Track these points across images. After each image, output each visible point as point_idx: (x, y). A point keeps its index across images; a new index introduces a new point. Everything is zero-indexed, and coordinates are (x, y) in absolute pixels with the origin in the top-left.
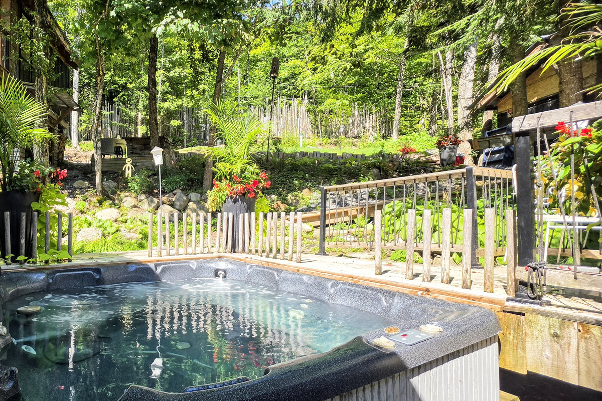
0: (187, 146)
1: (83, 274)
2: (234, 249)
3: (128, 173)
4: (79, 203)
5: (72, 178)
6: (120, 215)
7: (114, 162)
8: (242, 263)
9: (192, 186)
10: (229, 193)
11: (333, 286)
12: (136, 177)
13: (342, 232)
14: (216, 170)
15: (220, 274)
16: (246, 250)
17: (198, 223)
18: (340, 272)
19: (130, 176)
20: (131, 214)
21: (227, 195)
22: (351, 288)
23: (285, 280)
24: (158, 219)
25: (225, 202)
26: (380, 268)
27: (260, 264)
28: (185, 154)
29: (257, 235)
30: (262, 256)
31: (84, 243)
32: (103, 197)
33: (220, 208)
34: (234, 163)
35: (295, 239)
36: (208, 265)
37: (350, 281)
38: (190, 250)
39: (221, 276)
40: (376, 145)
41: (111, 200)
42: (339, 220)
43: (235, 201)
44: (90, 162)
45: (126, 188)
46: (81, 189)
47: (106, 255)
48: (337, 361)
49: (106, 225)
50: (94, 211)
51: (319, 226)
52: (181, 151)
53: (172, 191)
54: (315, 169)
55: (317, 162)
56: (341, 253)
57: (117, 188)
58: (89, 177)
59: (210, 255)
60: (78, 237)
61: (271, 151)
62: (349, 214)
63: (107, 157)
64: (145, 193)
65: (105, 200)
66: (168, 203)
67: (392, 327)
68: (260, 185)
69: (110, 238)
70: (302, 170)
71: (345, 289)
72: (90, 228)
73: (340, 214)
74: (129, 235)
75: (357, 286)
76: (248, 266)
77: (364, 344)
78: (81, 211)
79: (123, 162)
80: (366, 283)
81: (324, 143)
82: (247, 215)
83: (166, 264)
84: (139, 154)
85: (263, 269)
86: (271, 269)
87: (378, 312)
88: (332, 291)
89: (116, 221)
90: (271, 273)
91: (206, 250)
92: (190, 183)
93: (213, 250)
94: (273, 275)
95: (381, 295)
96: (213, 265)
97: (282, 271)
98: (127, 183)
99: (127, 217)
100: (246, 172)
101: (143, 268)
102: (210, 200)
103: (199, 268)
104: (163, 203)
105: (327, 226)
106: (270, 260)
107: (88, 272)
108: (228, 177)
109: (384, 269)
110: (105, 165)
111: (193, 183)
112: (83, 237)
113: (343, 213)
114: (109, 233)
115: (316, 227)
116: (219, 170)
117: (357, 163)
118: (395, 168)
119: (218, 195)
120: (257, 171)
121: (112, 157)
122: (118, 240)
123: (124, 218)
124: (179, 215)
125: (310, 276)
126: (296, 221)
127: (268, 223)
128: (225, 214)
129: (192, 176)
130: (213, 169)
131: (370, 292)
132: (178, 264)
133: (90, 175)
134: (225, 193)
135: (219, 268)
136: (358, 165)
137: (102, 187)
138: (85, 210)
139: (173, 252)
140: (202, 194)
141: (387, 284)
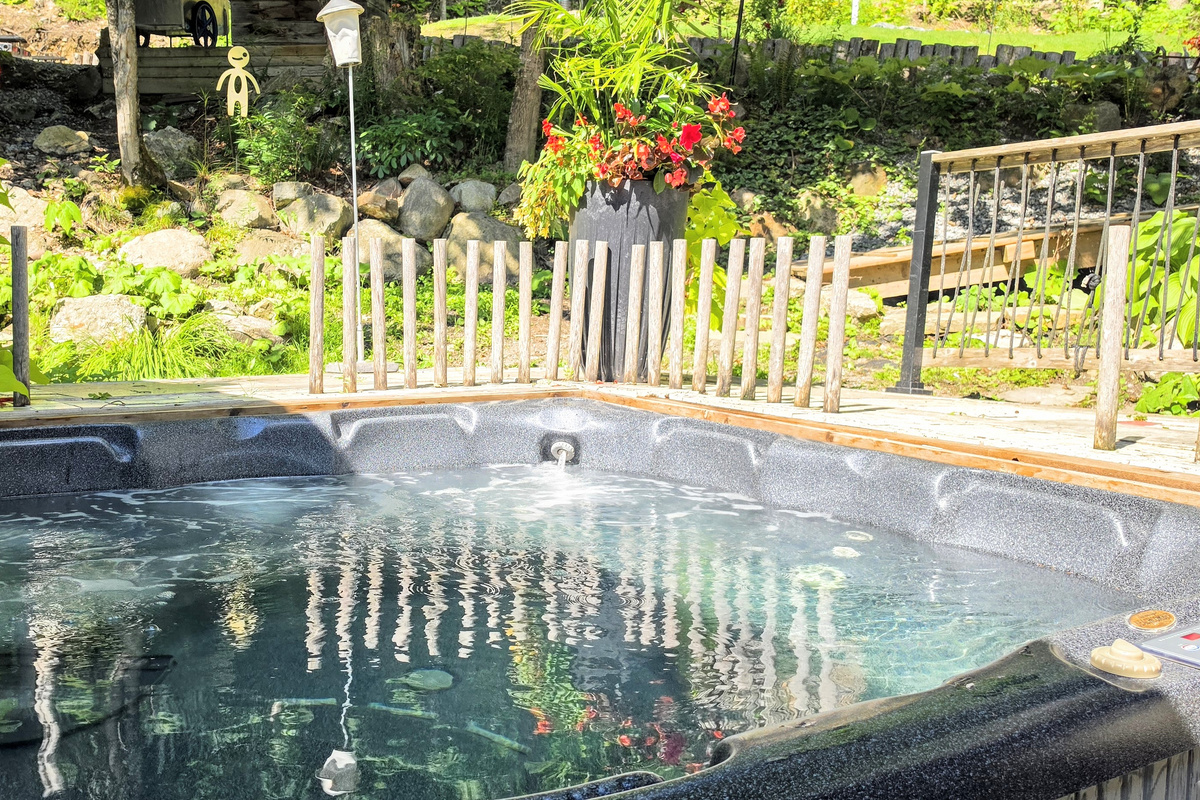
0: (452, 14)
1: (72, 446)
2: (607, 370)
3: (237, 101)
4: (54, 209)
5: (27, 117)
6: (208, 255)
7: (185, 62)
8: (634, 416)
9: (468, 156)
10: (596, 170)
11: (946, 487)
12: (265, 118)
13: (982, 317)
14: (556, 87)
15: (559, 450)
16: (652, 371)
17: (485, 286)
18: (976, 442)
19: (244, 112)
20: (248, 252)
21: (591, 176)
22: (1011, 491)
23: (786, 468)
24: (346, 271)
25: (583, 201)
26: (1112, 430)
27: (698, 417)
28: (442, 40)
29: (692, 321)
30: (703, 392)
31: (79, 351)
32: (146, 186)
33: (565, 225)
34: (620, 58)
35: (821, 341)
36: (517, 420)
37: (1006, 468)
38: (455, 375)
39: (563, 457)
40: (1113, 25)
41: (175, 197)
42: (975, 276)
43: (618, 200)
44: (96, 62)
45: (230, 156)
46: (62, 157)
47: (159, 387)
48: (964, 720)
49: (156, 286)
50: (113, 238)
51: (904, 298)
52: (429, 30)
53: (395, 173)
54: (901, 102)
55: (906, 74)
56: (974, 389)
57: (198, 154)
58: (90, 115)
59: (526, 388)
60: (54, 330)
61: (750, 37)
62: (1009, 256)
63: (157, 42)
64: (299, 176)
65: (154, 198)
66: (380, 214)
67: (1148, 611)
68: (709, 144)
69: (170, 334)
70: (855, 103)
71: (988, 495)
72: (101, 297)
73: (979, 256)
74: (240, 325)
75: (1031, 485)
76: (656, 424)
77: (1058, 665)
78: (66, 237)
79: (220, 61)
80: (1061, 476)
81: (934, 14)
82: (657, 248)
83: (373, 414)
84: (276, 33)
85: (708, 434)
86: (735, 432)
87: (1098, 570)
88: (943, 504)
89: (194, 274)
90: (734, 445)
91: (512, 374)
92: (460, 145)
93: (535, 373)
94: (743, 450)
95: (1111, 515)
96: (537, 422)
97: (774, 438)
98: (232, 138)
99: (233, 263)
100: (662, 95)
101: (290, 430)
102: (529, 194)
103: (487, 431)
104: (364, 215)
105: (934, 296)
106: (734, 401)
107: (90, 439)
108: (596, 114)
109: (1122, 432)
110: (154, 72)
111: (470, 144)
112: (74, 328)
113: (991, 254)
114: (169, 316)
115: (891, 302)
116: (565, 86)
117: (1045, 81)
118: (1173, 101)
119: (559, 176)
120: (700, 89)
121: (177, 42)
122: (202, 340)
123: (224, 264)
124: (419, 257)
125: (872, 453)
126: (827, 278)
127: (731, 278)
128: (581, 245)
129: (466, 118)
130: (545, 81)
131: (1076, 504)
132: (415, 417)
133: (94, 109)
134: (583, 171)
135: (555, 428)
136: (1048, 88)
137: (141, 150)
138: (79, 233)
139: (393, 380)
140: (500, 185)
141: (1133, 477)
